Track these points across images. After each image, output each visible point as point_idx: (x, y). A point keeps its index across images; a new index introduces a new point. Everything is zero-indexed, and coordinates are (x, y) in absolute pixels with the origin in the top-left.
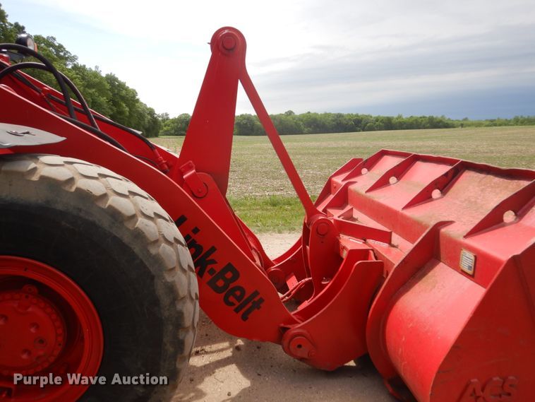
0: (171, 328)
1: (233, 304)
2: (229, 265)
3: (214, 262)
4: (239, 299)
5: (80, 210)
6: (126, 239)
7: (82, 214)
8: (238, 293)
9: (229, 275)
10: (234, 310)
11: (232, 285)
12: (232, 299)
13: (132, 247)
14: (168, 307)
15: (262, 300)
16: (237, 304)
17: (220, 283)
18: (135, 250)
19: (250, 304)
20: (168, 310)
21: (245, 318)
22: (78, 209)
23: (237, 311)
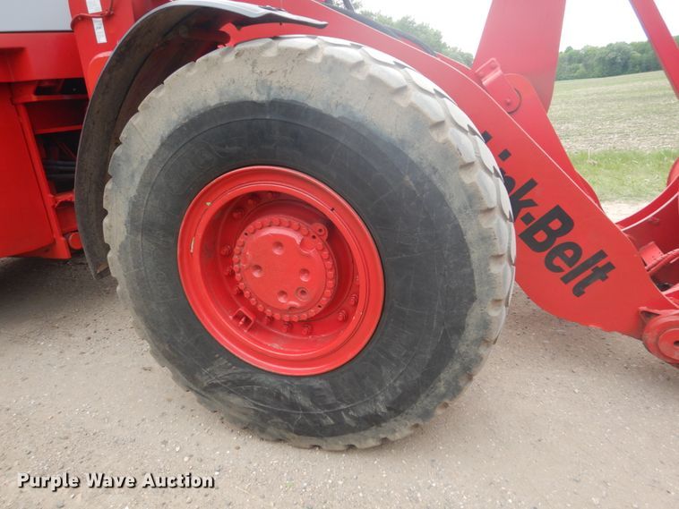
0: (457, 366)
1: (559, 269)
2: (558, 208)
3: (531, 203)
4: (571, 262)
5: (435, 171)
6: (470, 236)
7: (435, 178)
8: (570, 253)
9: (556, 224)
10: (562, 279)
11: (559, 241)
12: (558, 261)
13: (472, 249)
14: (468, 342)
15: (610, 266)
16: (567, 270)
17: (541, 236)
18: (472, 256)
19: (589, 272)
20: (468, 346)
21: (578, 291)
22: (434, 168)
23: (566, 280)
